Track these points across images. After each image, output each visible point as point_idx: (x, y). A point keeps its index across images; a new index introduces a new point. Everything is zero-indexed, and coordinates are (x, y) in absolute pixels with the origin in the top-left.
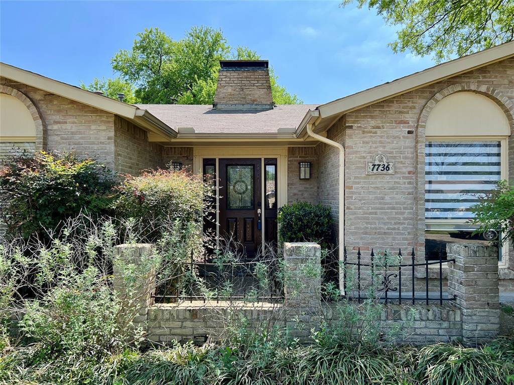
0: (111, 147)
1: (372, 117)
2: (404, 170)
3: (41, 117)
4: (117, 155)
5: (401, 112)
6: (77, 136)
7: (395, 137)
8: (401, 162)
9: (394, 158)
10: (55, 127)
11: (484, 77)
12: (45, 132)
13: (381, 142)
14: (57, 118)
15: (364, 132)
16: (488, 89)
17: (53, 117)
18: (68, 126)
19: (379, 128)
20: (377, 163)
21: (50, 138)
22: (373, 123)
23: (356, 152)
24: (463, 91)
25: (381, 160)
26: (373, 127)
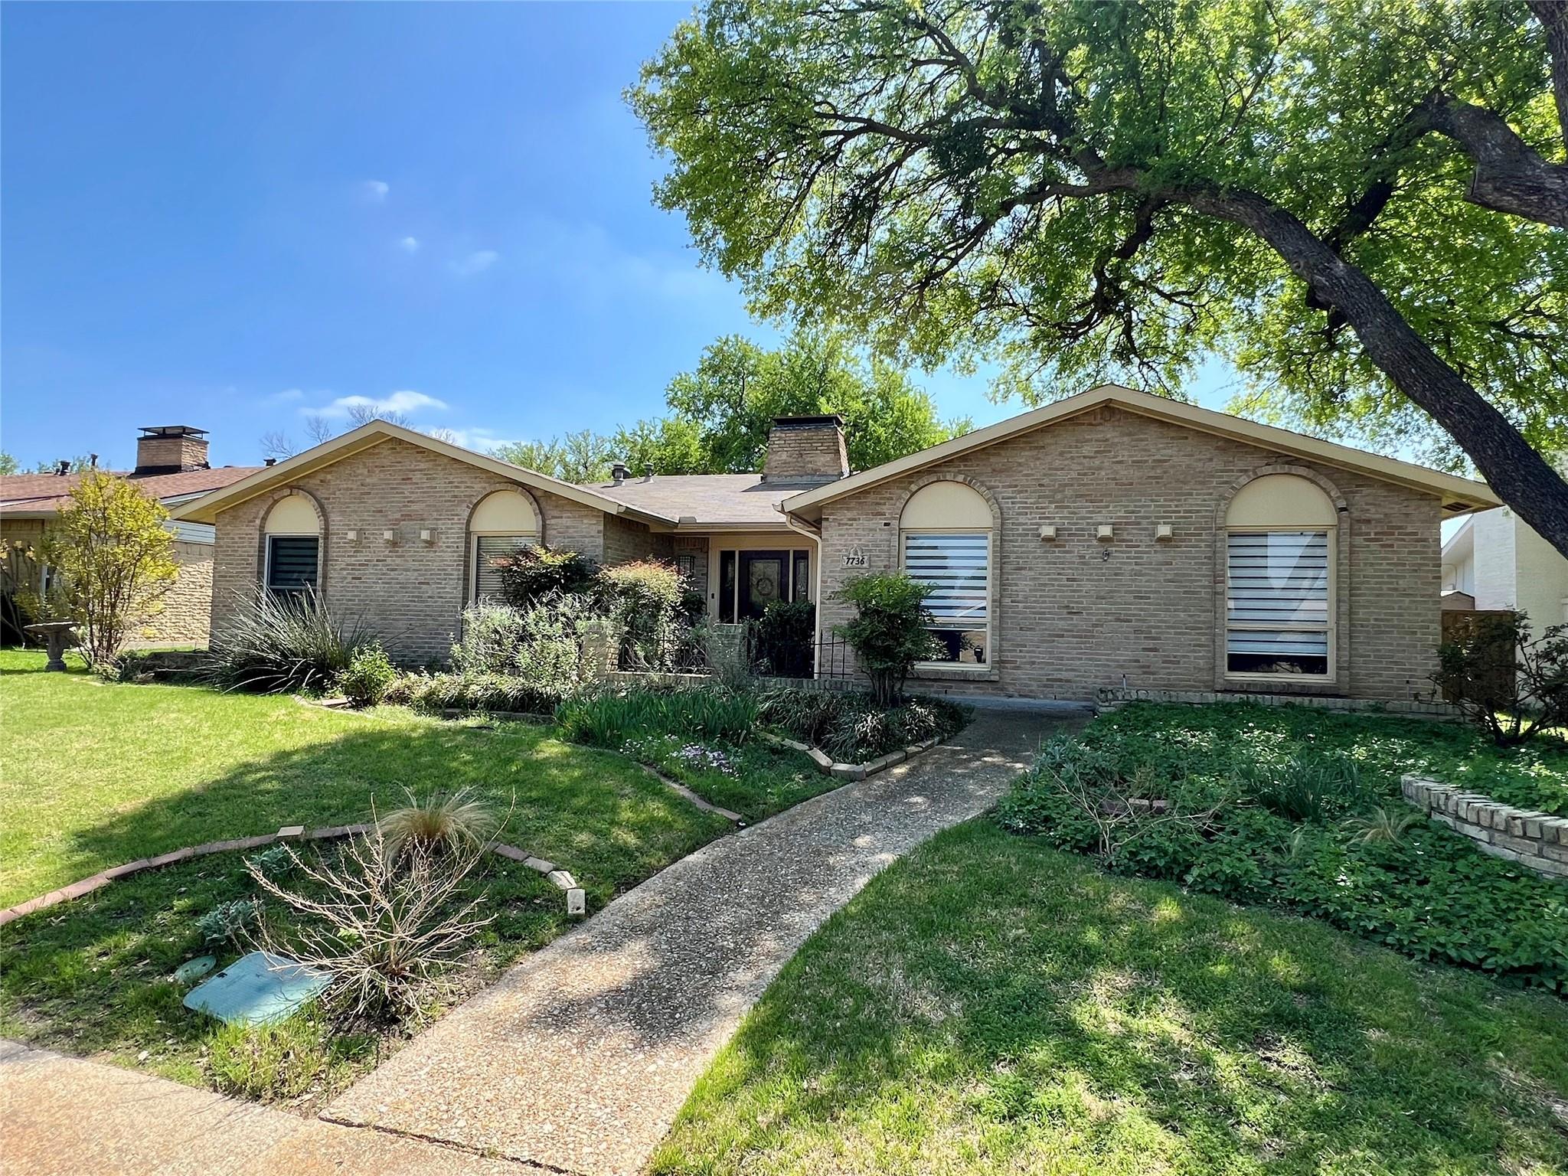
0: (600, 541)
1: (848, 509)
2: (880, 564)
3: (541, 513)
4: (606, 548)
5: (880, 504)
6: (571, 530)
7: (871, 530)
8: (878, 556)
9: (870, 551)
10: (553, 521)
11: (965, 466)
12: (544, 526)
13: (856, 535)
14: (556, 513)
15: (839, 524)
16: (965, 479)
17: (551, 512)
18: (564, 520)
19: (855, 520)
20: (852, 556)
21: (548, 532)
22: (849, 515)
23: (833, 545)
24: (939, 481)
25: (856, 553)
26: (849, 520)
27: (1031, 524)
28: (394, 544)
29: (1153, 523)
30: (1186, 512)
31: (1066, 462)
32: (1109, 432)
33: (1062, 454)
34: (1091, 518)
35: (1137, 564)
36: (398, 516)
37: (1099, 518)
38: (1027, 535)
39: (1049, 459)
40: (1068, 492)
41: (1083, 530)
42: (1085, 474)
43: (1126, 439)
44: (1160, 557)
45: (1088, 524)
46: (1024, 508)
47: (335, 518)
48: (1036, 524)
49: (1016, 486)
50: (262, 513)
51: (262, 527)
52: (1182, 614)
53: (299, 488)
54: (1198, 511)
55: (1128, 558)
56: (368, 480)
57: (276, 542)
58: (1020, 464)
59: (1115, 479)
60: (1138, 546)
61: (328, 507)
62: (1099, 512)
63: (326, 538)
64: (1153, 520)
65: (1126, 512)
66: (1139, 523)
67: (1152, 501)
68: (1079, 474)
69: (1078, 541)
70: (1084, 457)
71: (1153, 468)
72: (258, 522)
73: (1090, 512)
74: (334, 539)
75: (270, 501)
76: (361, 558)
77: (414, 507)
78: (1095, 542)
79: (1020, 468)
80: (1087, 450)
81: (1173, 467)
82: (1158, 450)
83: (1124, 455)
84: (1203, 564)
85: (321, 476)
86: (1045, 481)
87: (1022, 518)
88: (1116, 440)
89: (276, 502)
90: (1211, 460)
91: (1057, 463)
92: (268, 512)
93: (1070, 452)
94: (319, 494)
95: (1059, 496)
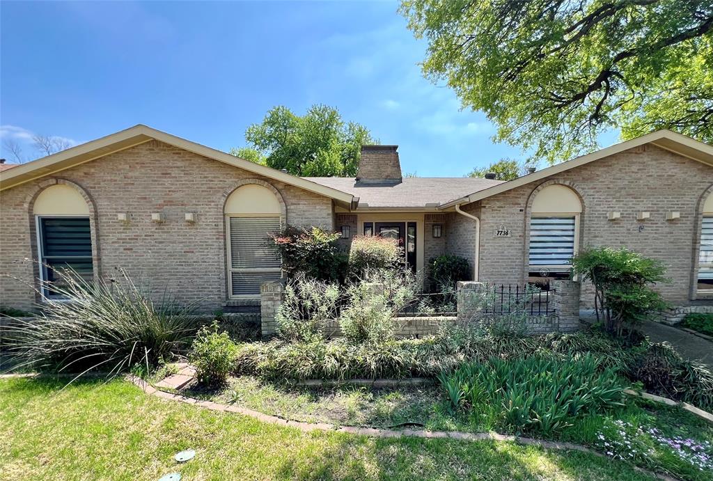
2: (517, 234)
3: (284, 201)
5: (516, 198)
6: (307, 213)
7: (512, 214)
8: (515, 230)
9: (511, 227)
11: (568, 175)
13: (503, 217)
14: (294, 201)
15: (493, 210)
16: (570, 183)
17: (291, 200)
18: (301, 207)
19: (502, 207)
20: (500, 230)
22: (498, 204)
23: (487, 223)
24: (555, 184)
25: (503, 228)
26: (499, 207)
27: (603, 211)
28: (160, 223)
29: (665, 211)
30: (682, 204)
31: (623, 175)
32: (645, 158)
33: (620, 170)
34: (634, 208)
35: (656, 233)
36: (161, 202)
37: (638, 208)
38: (600, 217)
39: (614, 172)
40: (623, 192)
41: (630, 214)
42: (632, 182)
43: (654, 163)
44: (667, 230)
45: (632, 211)
46: (599, 201)
47: (103, 204)
48: (605, 211)
49: (595, 188)
50: (29, 199)
51: (30, 210)
52: (676, 260)
53: (64, 178)
54: (688, 204)
55: (652, 230)
56: (130, 174)
57: (45, 222)
58: (598, 175)
59: (647, 185)
60: (657, 224)
61: (95, 195)
62: (639, 204)
63: (96, 219)
64: (666, 209)
65: (652, 204)
66: (658, 211)
67: (666, 198)
68: (629, 182)
69: (627, 220)
70: (633, 172)
71: (667, 179)
72: (26, 206)
73: (633, 204)
74: (104, 219)
75: (37, 188)
76: (130, 234)
77: (175, 195)
78: (635, 221)
79: (598, 178)
80: (634, 168)
81: (677, 179)
82: (670, 169)
83: (653, 171)
84: (688, 233)
85: (86, 170)
86: (611, 186)
87: (598, 208)
88: (649, 163)
89: (42, 189)
90: (695, 176)
91: (618, 176)
92: (35, 198)
93: (625, 169)
94: (84, 184)
95: (618, 195)
